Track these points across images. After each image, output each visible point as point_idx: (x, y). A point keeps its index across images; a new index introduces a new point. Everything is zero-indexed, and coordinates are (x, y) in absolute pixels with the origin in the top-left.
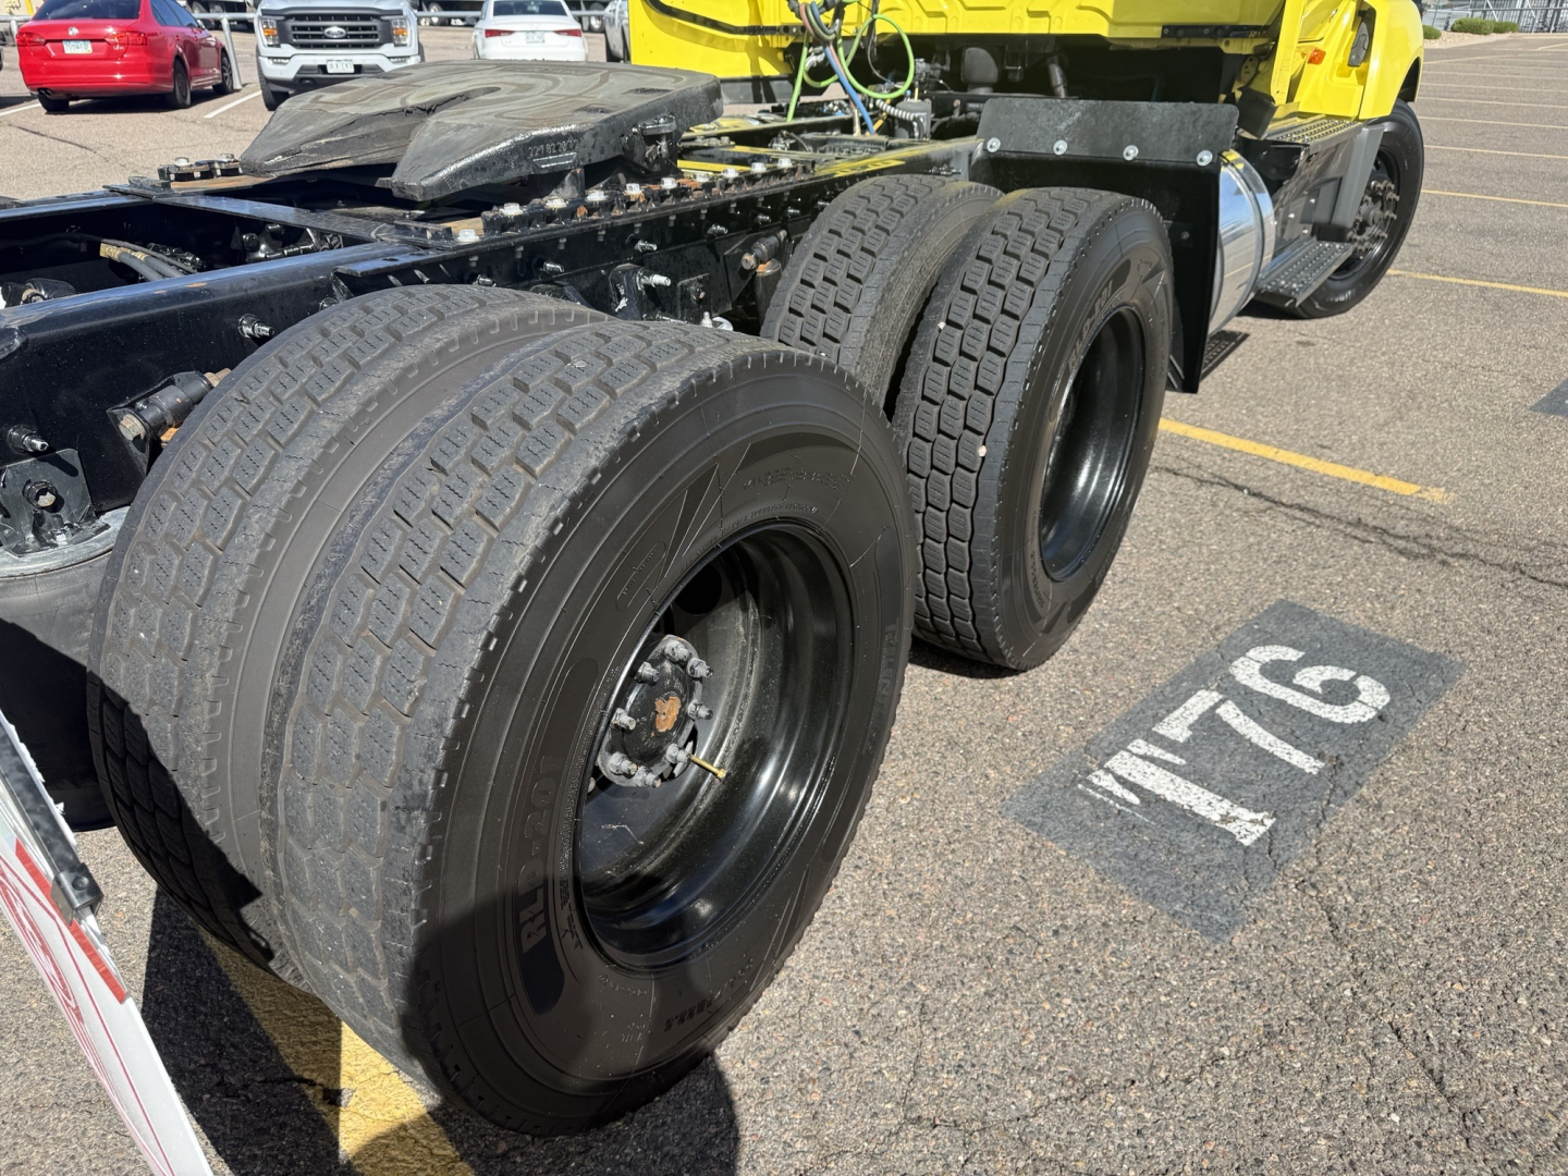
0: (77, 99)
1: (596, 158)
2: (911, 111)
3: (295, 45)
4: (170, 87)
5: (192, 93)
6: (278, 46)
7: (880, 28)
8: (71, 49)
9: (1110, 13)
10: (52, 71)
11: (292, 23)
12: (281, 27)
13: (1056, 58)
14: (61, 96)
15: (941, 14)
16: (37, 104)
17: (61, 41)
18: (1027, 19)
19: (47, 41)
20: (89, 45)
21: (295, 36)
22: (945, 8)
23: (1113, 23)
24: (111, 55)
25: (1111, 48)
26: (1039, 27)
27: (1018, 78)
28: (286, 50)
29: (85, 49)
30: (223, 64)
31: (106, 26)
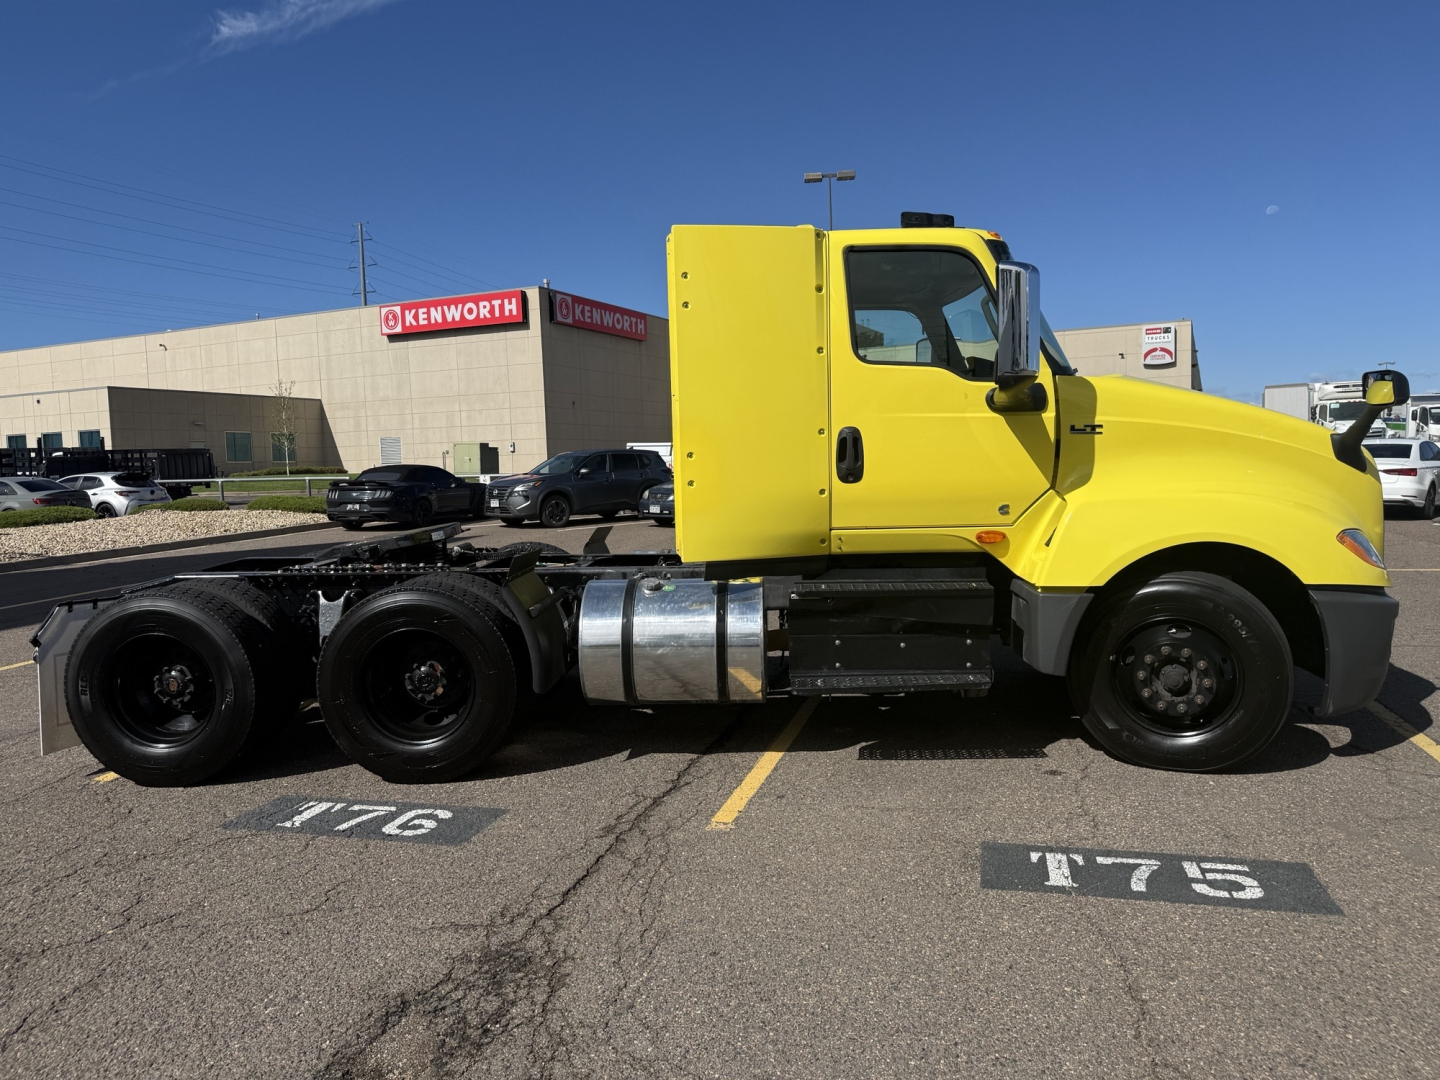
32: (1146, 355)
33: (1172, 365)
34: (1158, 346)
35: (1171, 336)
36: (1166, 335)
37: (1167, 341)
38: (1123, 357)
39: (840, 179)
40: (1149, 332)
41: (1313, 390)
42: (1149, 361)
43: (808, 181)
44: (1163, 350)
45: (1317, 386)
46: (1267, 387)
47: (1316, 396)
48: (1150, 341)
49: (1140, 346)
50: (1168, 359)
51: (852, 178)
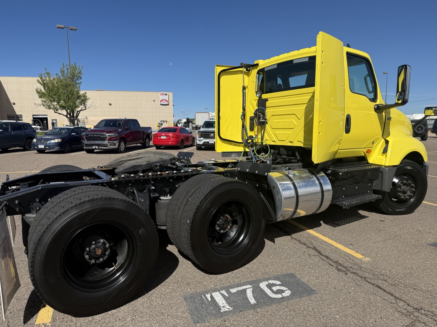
0: (162, 147)
1: (145, 169)
2: (266, 160)
3: (203, 138)
4: (179, 145)
5: (184, 146)
6: (200, 138)
7: (264, 144)
8: (162, 137)
9: (303, 143)
10: (158, 141)
11: (204, 133)
12: (201, 134)
13: (297, 151)
14: (159, 146)
15: (275, 141)
16: (155, 148)
17: (161, 136)
18: (289, 143)
19: (159, 136)
20: (166, 137)
21: (204, 136)
22: (275, 140)
23: (304, 145)
24: (169, 139)
25: (306, 149)
26: (291, 145)
27: (290, 154)
28: (202, 139)
29: (164, 138)
30: (193, 141)
31: (170, 133)
32: (161, 101)
33: (168, 105)
34: (164, 99)
35: (167, 96)
36: (166, 96)
37: (166, 97)
38: (154, 101)
39: (71, 29)
40: (161, 94)
41: (209, 114)
42: (162, 103)
43: (58, 28)
44: (165, 100)
45: (211, 113)
46: (196, 113)
47: (211, 116)
48: (162, 97)
49: (159, 98)
50: (167, 103)
51: (76, 30)
